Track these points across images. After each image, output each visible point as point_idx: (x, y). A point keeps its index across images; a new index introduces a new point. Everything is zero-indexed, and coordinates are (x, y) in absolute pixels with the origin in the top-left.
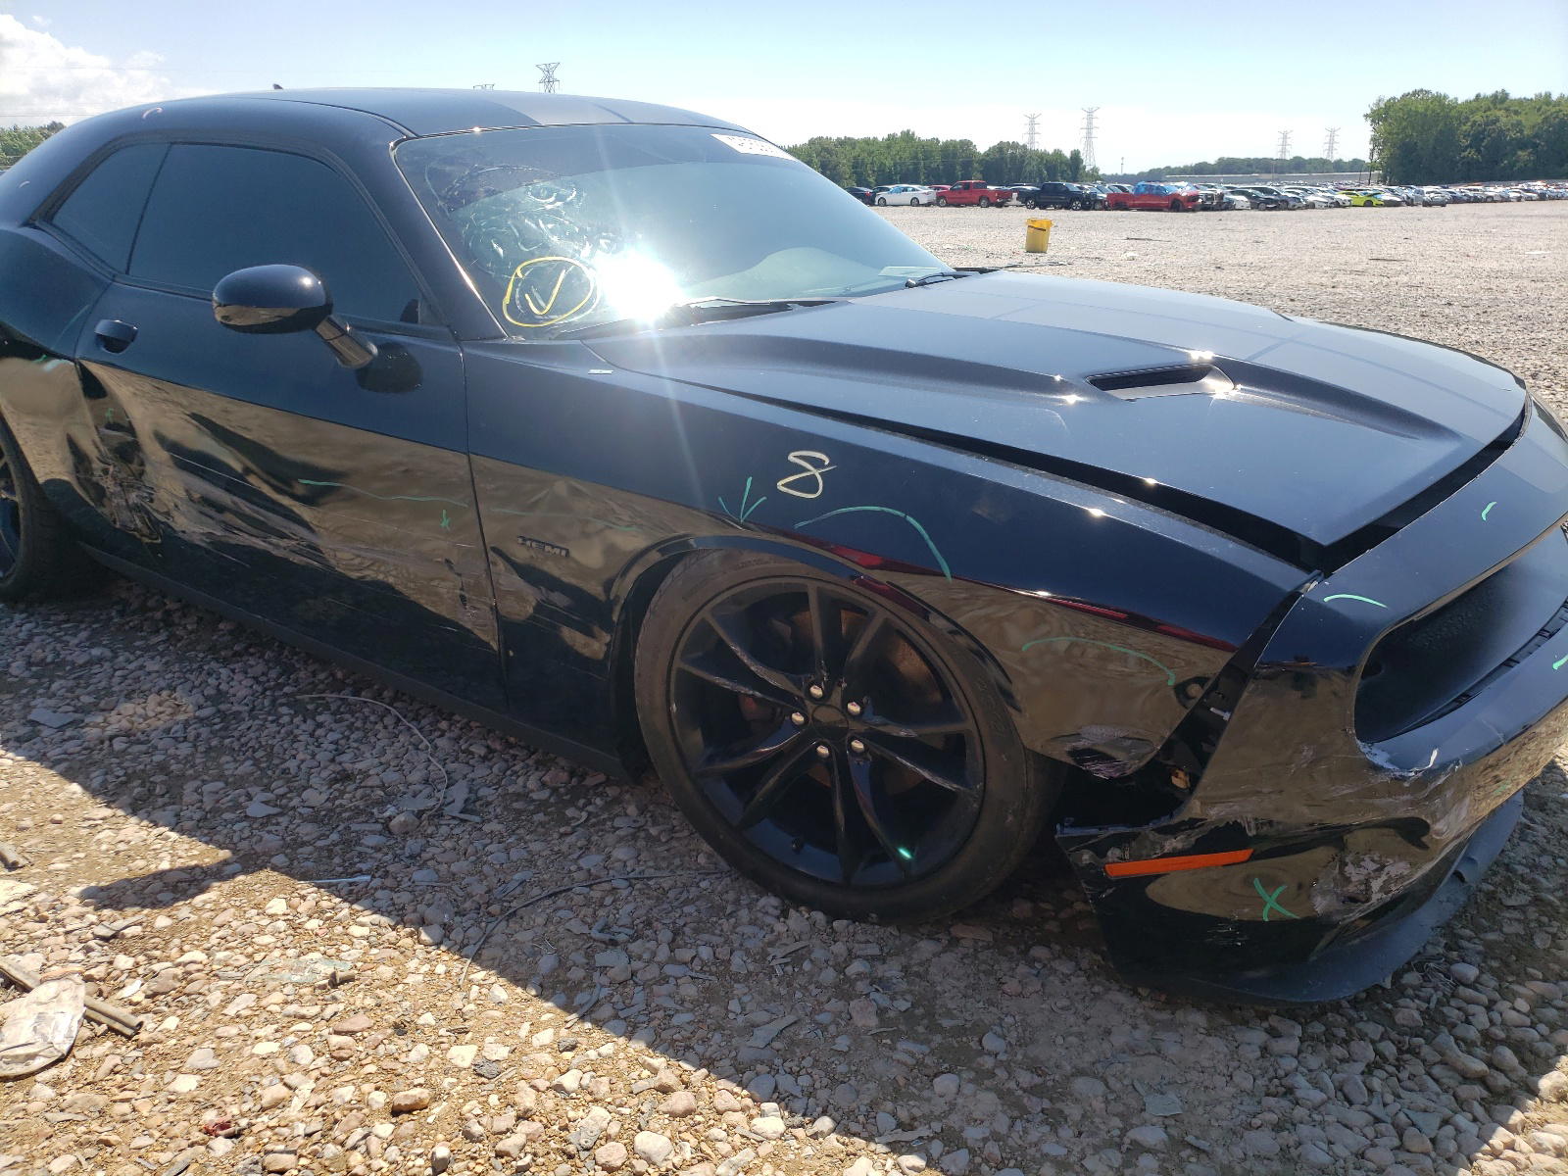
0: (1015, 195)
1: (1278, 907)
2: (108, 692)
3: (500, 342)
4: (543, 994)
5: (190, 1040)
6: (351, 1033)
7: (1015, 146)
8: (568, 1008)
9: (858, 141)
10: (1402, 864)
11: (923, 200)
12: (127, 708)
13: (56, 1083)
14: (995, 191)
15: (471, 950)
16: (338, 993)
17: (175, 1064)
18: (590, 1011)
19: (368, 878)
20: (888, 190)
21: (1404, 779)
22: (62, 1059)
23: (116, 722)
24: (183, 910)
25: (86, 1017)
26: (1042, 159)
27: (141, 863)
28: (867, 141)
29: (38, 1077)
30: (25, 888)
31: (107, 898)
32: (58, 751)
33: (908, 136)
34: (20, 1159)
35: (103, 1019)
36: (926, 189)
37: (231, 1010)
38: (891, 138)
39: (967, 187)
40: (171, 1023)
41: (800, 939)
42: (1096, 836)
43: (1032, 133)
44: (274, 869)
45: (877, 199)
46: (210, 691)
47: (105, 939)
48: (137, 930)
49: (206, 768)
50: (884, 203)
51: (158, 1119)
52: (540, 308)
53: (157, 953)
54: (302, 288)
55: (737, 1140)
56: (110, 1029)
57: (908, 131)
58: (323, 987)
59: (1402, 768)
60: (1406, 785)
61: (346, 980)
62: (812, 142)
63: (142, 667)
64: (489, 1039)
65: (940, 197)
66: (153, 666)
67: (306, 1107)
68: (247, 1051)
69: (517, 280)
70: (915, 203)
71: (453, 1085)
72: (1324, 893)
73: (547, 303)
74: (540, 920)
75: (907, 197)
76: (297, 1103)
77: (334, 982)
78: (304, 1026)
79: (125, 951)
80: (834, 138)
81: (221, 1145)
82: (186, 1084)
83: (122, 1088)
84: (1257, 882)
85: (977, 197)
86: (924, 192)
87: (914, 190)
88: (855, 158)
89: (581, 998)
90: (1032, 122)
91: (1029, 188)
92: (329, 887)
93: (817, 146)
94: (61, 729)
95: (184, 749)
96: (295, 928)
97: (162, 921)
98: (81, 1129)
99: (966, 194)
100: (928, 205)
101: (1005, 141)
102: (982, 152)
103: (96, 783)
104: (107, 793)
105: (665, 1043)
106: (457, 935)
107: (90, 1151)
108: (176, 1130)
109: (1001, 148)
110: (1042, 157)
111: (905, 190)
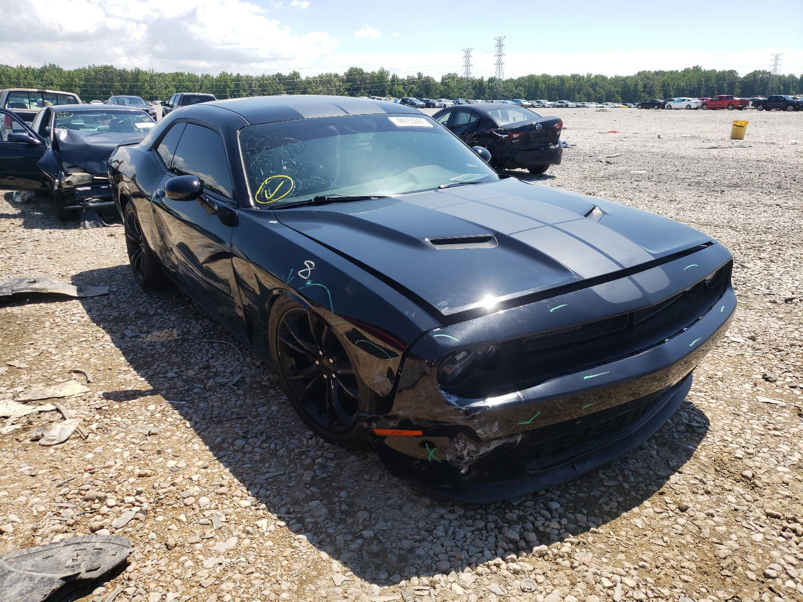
0: (751, 103)
1: (433, 456)
2: (153, 326)
3: (250, 209)
4: (211, 449)
5: (100, 443)
6: (143, 450)
7: (764, 72)
8: (215, 455)
9: (667, 73)
10: (472, 446)
11: (694, 106)
12: (156, 333)
13: (56, 449)
14: (739, 101)
15: (199, 431)
16: (148, 438)
17: (90, 450)
18: (221, 458)
19: (185, 403)
20: (674, 100)
21: (460, 410)
22: (62, 442)
23: (149, 338)
24: (124, 404)
25: (75, 431)
26: (781, 80)
27: (123, 387)
28: (671, 73)
29: (53, 447)
30: (88, 389)
31: (107, 396)
32: (125, 345)
33: (697, 69)
34: (32, 468)
35: (80, 433)
36: (696, 100)
37: (115, 438)
38: (687, 71)
39: (721, 98)
40: (98, 438)
41: (309, 447)
42: (366, 417)
43: (776, 65)
44: (161, 395)
45: (666, 106)
46: (185, 330)
47: (97, 409)
48: (107, 408)
49: (166, 358)
50: (670, 108)
51: (76, 465)
52: (269, 196)
53: (108, 416)
54: (194, 185)
55: (232, 505)
56: (80, 436)
57: (698, 66)
58: (146, 435)
59: (460, 405)
60: (461, 412)
61: (153, 434)
62: (639, 74)
63: (169, 319)
64: (183, 460)
65: (703, 104)
66: (173, 318)
67: (116, 469)
68: (111, 450)
69: (265, 184)
70: (689, 107)
71: (161, 472)
72: (450, 453)
73: (272, 194)
74: (227, 426)
75: (684, 104)
76: (114, 468)
77: (150, 434)
78: (133, 446)
79: (100, 414)
80: (653, 71)
81: (87, 475)
82: (90, 456)
83: (72, 454)
84: (427, 445)
85: (726, 104)
86: (695, 101)
87: (689, 100)
88: (663, 82)
89: (222, 453)
90: (777, 58)
91: (761, 99)
92: (172, 403)
93: (642, 76)
94: (131, 338)
95: (164, 350)
96: (153, 415)
97: (116, 406)
98: (54, 463)
99: (720, 103)
100: (696, 109)
101: (758, 70)
102: (742, 76)
103: (129, 358)
104: (131, 362)
105: (235, 473)
106: (197, 426)
107: (51, 470)
108: (77, 468)
109: (755, 74)
110: (781, 79)
111: (684, 100)
